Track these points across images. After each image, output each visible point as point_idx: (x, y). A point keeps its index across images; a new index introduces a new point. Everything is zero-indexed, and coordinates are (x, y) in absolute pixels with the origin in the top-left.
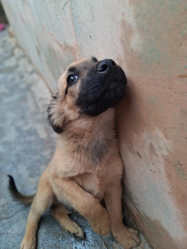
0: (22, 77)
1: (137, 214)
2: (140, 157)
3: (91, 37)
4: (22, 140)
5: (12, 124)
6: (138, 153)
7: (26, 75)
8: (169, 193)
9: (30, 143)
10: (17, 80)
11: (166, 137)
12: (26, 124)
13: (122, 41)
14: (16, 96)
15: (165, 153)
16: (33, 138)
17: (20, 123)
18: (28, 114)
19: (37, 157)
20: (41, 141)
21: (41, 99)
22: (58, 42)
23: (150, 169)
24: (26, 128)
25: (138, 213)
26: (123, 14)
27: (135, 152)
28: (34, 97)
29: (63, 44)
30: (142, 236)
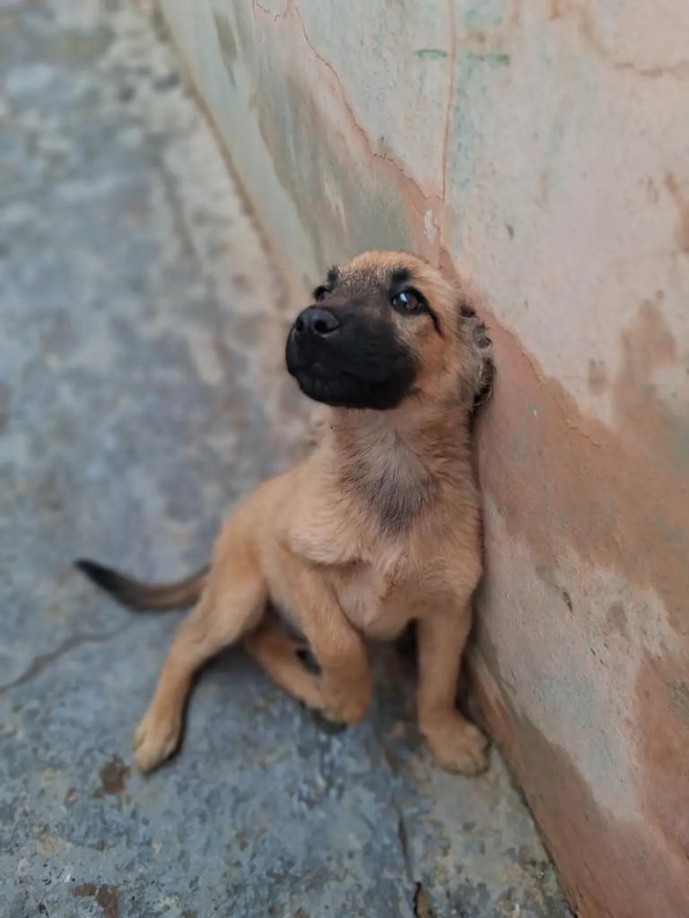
0: (127, 95)
1: (498, 702)
2: (570, 605)
3: (511, 231)
4: (137, 375)
5: (99, 304)
6: (566, 595)
7: (144, 89)
8: (628, 722)
9: (164, 391)
10: (109, 107)
11: (674, 623)
12: (150, 313)
13: (626, 341)
14: (107, 184)
15: (655, 649)
16: (172, 375)
17: (128, 306)
18: (154, 273)
19: (192, 451)
20: (204, 394)
21: (202, 218)
22: (350, 111)
23: (592, 650)
24: (148, 331)
25: (503, 702)
26: (660, 295)
27: (557, 587)
28: (174, 200)
29: (374, 136)
30: (495, 754)
